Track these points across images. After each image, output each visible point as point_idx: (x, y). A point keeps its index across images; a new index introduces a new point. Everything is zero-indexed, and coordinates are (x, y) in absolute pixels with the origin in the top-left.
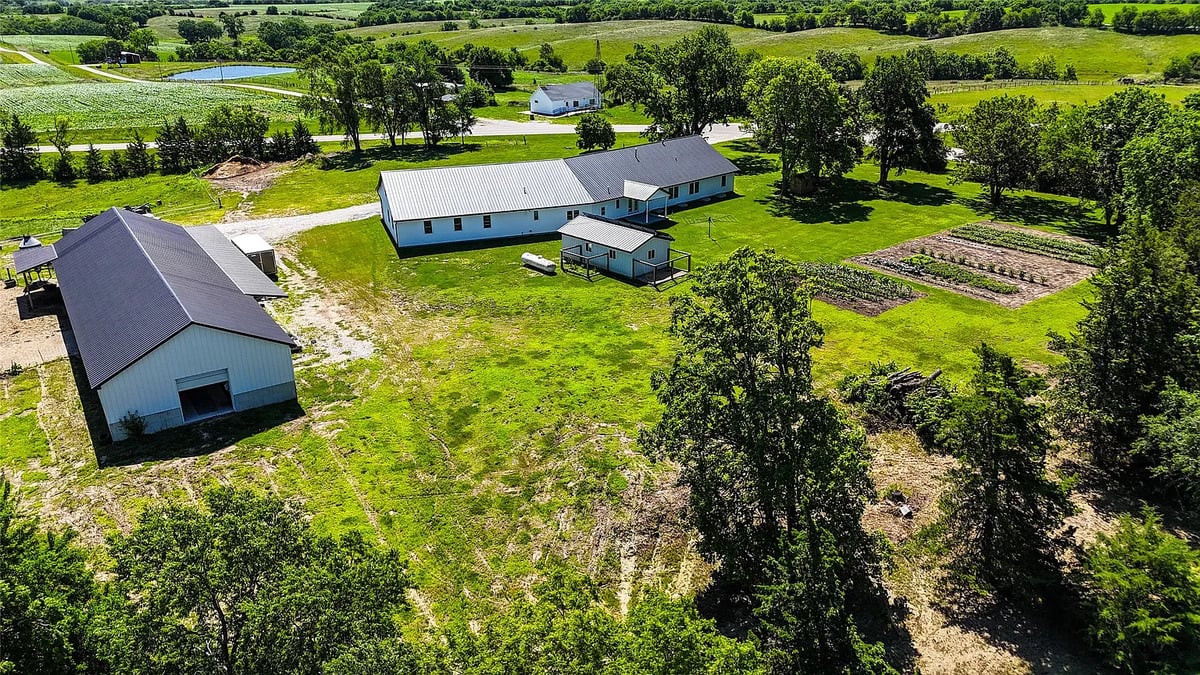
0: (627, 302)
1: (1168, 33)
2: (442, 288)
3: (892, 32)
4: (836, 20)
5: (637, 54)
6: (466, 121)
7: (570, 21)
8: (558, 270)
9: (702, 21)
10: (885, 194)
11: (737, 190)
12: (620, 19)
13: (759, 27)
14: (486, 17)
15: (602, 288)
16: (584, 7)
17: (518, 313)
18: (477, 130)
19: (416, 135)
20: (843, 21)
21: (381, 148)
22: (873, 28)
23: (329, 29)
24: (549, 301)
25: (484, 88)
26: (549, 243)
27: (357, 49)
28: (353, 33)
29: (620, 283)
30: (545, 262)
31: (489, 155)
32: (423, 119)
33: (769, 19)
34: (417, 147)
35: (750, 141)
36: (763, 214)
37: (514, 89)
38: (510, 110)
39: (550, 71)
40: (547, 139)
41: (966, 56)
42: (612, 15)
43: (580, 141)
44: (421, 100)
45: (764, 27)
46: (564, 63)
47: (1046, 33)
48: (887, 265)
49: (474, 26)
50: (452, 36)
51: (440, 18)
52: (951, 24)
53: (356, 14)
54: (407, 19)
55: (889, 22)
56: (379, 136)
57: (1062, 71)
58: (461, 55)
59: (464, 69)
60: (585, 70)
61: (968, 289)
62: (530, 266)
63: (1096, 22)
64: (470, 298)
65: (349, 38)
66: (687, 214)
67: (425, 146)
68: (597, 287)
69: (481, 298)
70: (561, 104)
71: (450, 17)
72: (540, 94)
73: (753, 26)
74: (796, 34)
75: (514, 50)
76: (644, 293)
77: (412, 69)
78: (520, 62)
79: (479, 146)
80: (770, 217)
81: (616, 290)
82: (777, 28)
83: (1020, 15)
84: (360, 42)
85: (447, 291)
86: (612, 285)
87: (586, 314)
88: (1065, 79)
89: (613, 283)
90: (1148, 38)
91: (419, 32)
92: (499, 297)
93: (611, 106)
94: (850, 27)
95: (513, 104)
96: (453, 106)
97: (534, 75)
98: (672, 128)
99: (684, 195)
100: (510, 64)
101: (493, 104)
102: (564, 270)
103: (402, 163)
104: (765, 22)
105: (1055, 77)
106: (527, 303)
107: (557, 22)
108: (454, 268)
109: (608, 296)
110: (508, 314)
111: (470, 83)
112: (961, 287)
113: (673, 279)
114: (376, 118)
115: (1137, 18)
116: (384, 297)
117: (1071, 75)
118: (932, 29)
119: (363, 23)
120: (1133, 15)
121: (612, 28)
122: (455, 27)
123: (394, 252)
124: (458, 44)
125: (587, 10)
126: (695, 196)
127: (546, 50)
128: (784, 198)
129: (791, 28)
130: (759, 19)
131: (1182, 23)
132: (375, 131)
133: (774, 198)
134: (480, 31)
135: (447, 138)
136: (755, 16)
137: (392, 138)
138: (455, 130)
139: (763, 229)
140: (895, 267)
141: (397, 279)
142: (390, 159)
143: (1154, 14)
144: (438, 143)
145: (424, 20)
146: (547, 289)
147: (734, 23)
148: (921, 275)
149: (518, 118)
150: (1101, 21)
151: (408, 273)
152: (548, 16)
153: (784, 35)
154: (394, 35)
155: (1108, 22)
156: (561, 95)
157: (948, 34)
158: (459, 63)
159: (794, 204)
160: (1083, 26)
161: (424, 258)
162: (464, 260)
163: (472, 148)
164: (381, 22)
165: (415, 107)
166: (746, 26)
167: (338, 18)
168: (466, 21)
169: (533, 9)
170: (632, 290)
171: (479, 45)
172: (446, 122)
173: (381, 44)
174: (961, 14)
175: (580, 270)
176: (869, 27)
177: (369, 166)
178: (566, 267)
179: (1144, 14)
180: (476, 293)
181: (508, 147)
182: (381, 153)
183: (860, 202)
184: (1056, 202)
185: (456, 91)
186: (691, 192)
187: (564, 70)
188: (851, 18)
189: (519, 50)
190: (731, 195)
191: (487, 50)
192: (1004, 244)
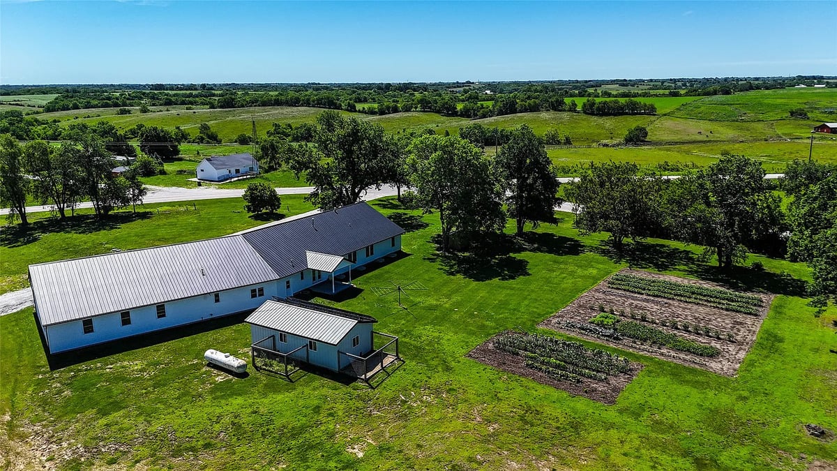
0: (340, 408)
1: (615, 115)
2: (103, 413)
3: (448, 115)
4: (412, 107)
5: (275, 130)
6: (137, 191)
7: (221, 107)
8: (250, 370)
9: (319, 107)
10: (526, 245)
11: (404, 249)
12: (259, 106)
13: (359, 111)
14: (154, 105)
15: (307, 391)
16: (231, 98)
17: (207, 446)
18: (148, 199)
19: (86, 206)
20: (416, 108)
21: (49, 220)
22: (436, 112)
23: (19, 114)
24: (245, 419)
25: (153, 160)
26: (234, 327)
27: (44, 129)
28: (39, 117)
29: (326, 381)
30: (234, 362)
31: (161, 222)
32: (93, 193)
33: (366, 106)
34: (87, 217)
35: (392, 199)
36: (436, 272)
37: (181, 159)
38: (178, 178)
39: (208, 142)
40: (214, 203)
41: (503, 130)
42: (253, 103)
43: (248, 207)
44: (90, 174)
45: (363, 112)
46: (220, 137)
47: (544, 115)
48: (582, 328)
49: (144, 111)
50: (126, 119)
51: (116, 105)
52: (486, 110)
53: (44, 103)
54: (88, 106)
55: (447, 108)
56: (47, 208)
57: (562, 138)
58: (133, 132)
59: (135, 144)
60: (236, 142)
61: (673, 353)
62: (214, 365)
63: (573, 109)
64: (141, 427)
65: (36, 121)
66: (369, 278)
67: (96, 216)
68: (299, 389)
69: (156, 427)
70: (225, 172)
71: (125, 105)
72: (205, 165)
73: (355, 111)
74: (387, 116)
75: (178, 128)
76: (356, 393)
77: (80, 147)
78: (184, 137)
79: (151, 213)
80: (445, 277)
81: (324, 391)
82: (372, 112)
83: (527, 104)
84: (47, 123)
85: (111, 418)
86: (316, 383)
87: (293, 436)
88: (565, 144)
89: (319, 381)
90: (604, 118)
91: (99, 116)
92: (180, 421)
93: (267, 171)
94: (421, 111)
95: (180, 172)
96: (122, 179)
97: (195, 147)
98: (334, 194)
99: (362, 259)
100: (176, 140)
101: (163, 173)
102: (256, 367)
103: (70, 235)
104: (364, 108)
105: (559, 143)
106: (217, 427)
107: (210, 108)
108: (120, 378)
109: (316, 402)
110: (193, 449)
111: (142, 156)
112: (664, 351)
113: (383, 368)
114: (44, 193)
115: (596, 106)
116: (23, 437)
117: (568, 142)
118: (474, 113)
119: (49, 109)
120: (594, 104)
121: (254, 112)
122: (129, 112)
123: (44, 360)
124: (131, 125)
125: (233, 99)
126: (371, 259)
127: (205, 128)
128: (447, 254)
129: (382, 112)
130: (359, 106)
131: (622, 109)
132: (44, 203)
133: (438, 255)
134: (149, 115)
135: (118, 209)
136: (356, 104)
137: (61, 210)
138: (126, 201)
139: (445, 290)
140: (591, 331)
141: (44, 403)
142: (58, 232)
143: (605, 103)
144: (110, 213)
145: (103, 106)
146: (240, 400)
147: (342, 109)
148: (620, 339)
149: (187, 184)
150: (575, 108)
151: (60, 392)
152: (203, 104)
153: (378, 117)
154: (77, 118)
155: (579, 108)
156: (223, 164)
157: (484, 116)
158: (132, 138)
159: (461, 262)
160: (564, 110)
161: (83, 366)
162: (133, 363)
163: (144, 216)
164: (65, 108)
165: (83, 181)
166: (350, 111)
167: (29, 106)
168: (138, 108)
169: (191, 99)
170: (343, 389)
171: (148, 125)
172: (116, 193)
173: (64, 125)
174: (490, 104)
175: (277, 366)
176: (433, 112)
177: (35, 240)
178: (259, 362)
179: (600, 103)
180: (149, 415)
181: (178, 213)
182: (48, 225)
183: (511, 255)
184: (663, 246)
185: (128, 163)
186: (367, 255)
187: (219, 142)
188: (421, 106)
189: (182, 128)
190: (401, 255)
191: (155, 129)
192: (663, 295)
